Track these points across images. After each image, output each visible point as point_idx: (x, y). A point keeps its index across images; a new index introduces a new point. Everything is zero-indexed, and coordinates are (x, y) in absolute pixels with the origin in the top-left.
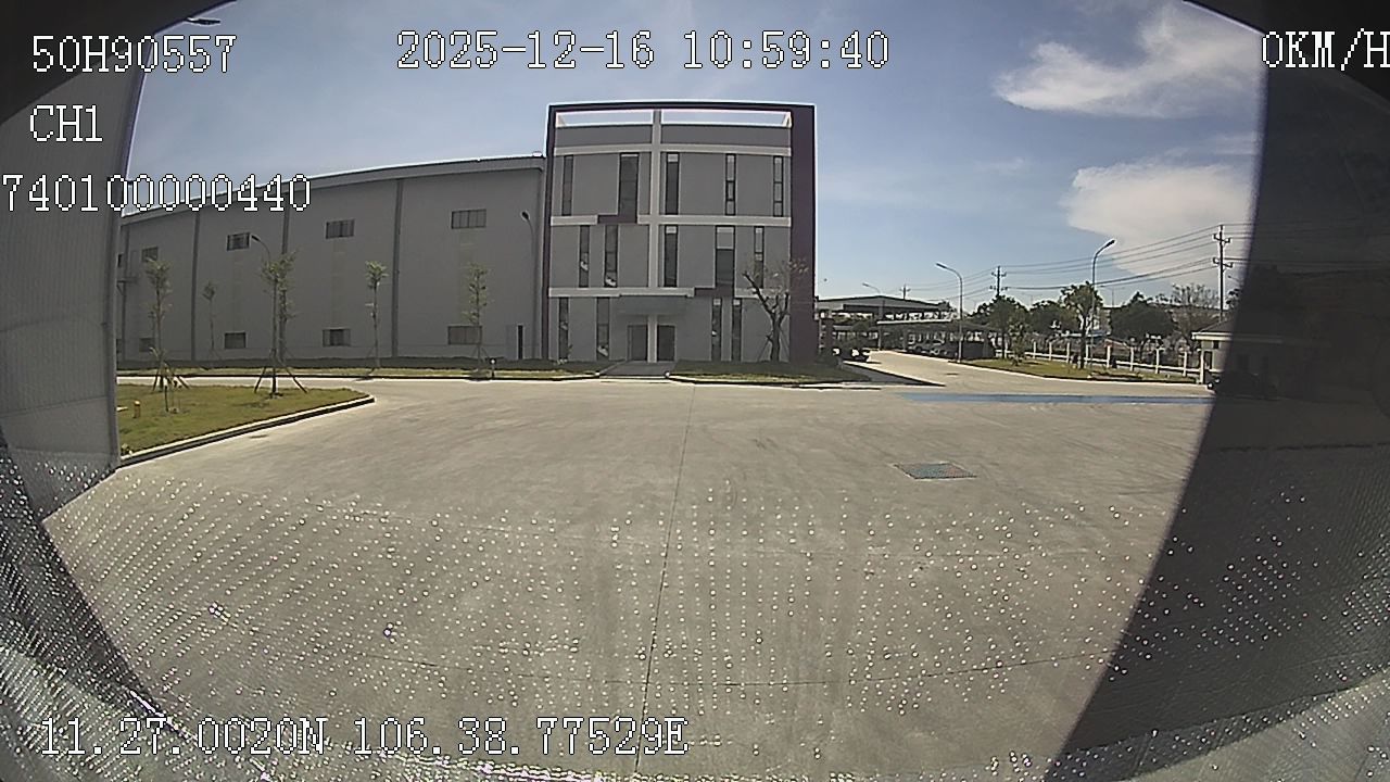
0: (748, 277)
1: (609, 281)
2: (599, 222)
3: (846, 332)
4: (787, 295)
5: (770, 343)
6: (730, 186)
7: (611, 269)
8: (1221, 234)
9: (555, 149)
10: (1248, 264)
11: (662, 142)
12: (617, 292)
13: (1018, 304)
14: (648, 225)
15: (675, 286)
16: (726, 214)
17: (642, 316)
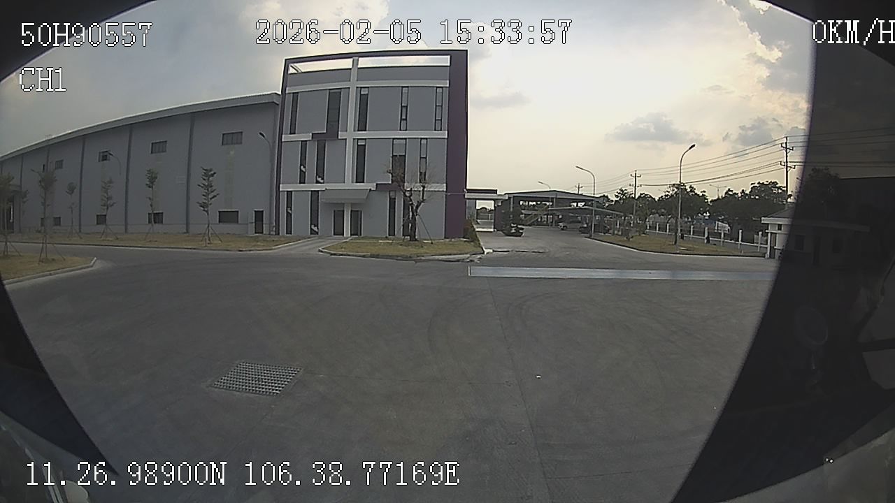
1: (319, 179)
2: (312, 138)
6: (404, 110)
7: (320, 173)
8: (786, 143)
9: (287, 89)
10: (804, 166)
11: (357, 80)
12: (323, 187)
13: (650, 197)
14: (346, 139)
15: (363, 182)
16: (400, 130)
17: (341, 203)
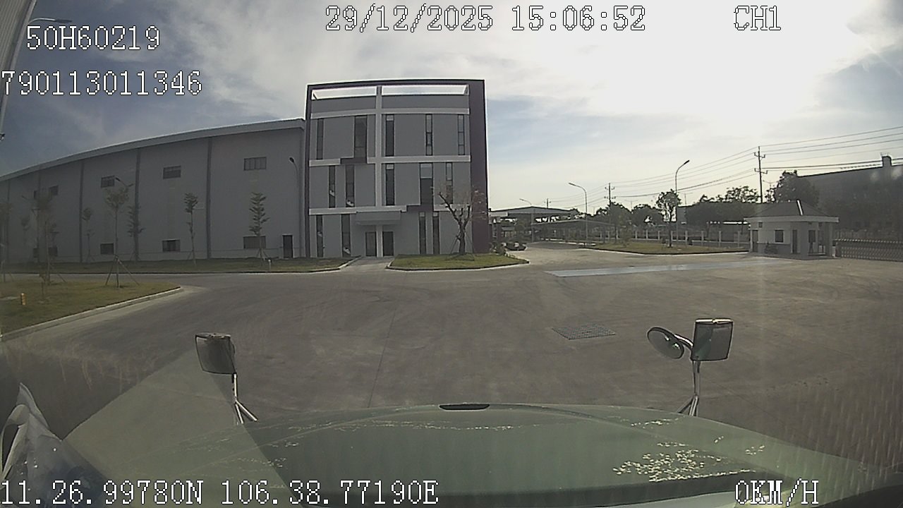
0: (441, 196)
1: (349, 203)
2: (341, 163)
3: (511, 231)
4: (469, 207)
5: (458, 240)
6: (429, 135)
7: (350, 195)
8: (759, 152)
9: (312, 114)
11: (382, 108)
12: (355, 210)
13: (624, 207)
14: (374, 164)
15: (394, 205)
16: (427, 155)
17: (372, 225)
